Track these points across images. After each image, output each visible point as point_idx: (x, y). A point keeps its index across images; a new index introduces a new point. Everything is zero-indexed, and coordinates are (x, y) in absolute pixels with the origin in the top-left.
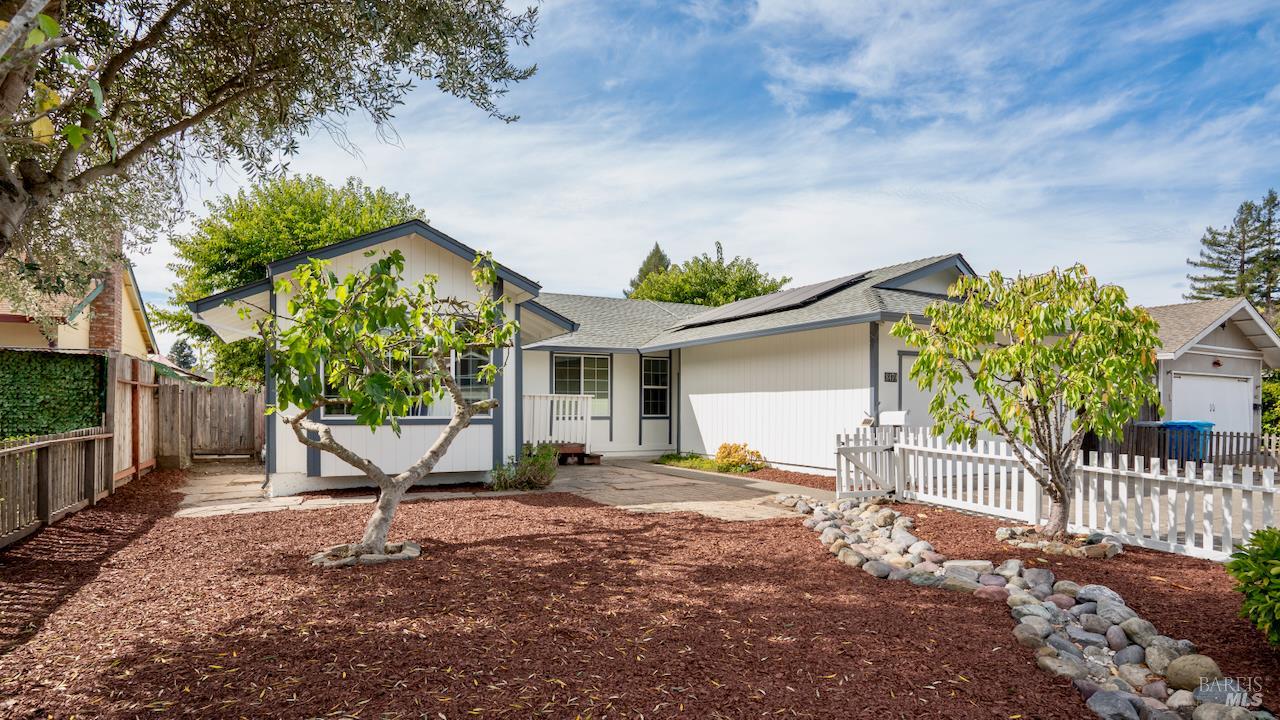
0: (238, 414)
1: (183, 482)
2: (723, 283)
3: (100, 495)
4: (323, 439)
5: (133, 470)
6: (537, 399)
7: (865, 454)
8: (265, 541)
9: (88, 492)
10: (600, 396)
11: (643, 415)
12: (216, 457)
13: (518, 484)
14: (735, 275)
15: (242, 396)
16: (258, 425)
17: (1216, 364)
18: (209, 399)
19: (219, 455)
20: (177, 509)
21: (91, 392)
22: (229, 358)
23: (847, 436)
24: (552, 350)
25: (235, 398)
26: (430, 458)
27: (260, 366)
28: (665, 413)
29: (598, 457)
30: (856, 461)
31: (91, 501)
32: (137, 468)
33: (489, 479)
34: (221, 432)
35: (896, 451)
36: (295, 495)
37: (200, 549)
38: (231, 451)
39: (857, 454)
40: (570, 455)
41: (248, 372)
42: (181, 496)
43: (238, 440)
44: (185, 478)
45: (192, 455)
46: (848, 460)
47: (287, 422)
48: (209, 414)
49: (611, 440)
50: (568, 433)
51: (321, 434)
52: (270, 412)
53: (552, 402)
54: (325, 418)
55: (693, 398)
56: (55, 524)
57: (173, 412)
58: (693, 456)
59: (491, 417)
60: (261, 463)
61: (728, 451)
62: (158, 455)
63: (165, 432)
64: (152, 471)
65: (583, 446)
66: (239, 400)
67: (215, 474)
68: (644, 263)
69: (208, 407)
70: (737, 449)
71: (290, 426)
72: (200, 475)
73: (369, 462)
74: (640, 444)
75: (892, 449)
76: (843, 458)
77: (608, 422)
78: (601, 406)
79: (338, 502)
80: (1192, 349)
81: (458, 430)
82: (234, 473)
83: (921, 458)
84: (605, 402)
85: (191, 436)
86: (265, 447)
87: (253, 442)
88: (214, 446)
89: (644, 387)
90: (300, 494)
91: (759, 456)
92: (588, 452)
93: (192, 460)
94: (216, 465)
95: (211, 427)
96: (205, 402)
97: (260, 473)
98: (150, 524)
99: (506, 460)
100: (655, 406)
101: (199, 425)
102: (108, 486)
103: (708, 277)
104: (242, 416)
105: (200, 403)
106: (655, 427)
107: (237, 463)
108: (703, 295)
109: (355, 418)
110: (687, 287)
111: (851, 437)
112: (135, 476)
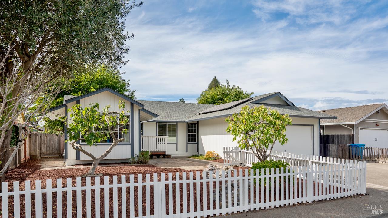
0: (55, 143)
1: (39, 163)
2: (229, 95)
3: (18, 165)
4: (79, 148)
5: (25, 159)
6: (149, 138)
7: (233, 153)
8: (65, 174)
9: (15, 164)
10: (173, 136)
11: (188, 143)
12: (48, 156)
13: (138, 163)
14: (234, 92)
15: (57, 137)
16: (62, 146)
17: (377, 125)
18: (46, 137)
19: (49, 155)
20: (40, 169)
21: (14, 136)
22: (50, 123)
23: (232, 148)
24: (157, 122)
25: (54, 137)
26: (106, 153)
27: (61, 125)
28: (195, 142)
29: (170, 156)
30: (229, 155)
31: (16, 166)
32: (26, 159)
33: (129, 161)
34: (50, 148)
35: (242, 152)
36: (73, 165)
37: (49, 175)
38: (53, 154)
39: (230, 153)
40: (161, 155)
41: (57, 128)
42: (40, 166)
43: (55, 151)
44: (40, 162)
45: (41, 156)
46: (227, 155)
47: (70, 144)
48: (46, 142)
49: (177, 150)
50: (161, 148)
51: (79, 147)
52: (66, 142)
53: (156, 138)
54: (81, 143)
55: (202, 136)
56: (10, 171)
57: (35, 142)
58: (201, 155)
59: (130, 143)
60: (63, 158)
61: (209, 153)
62: (31, 155)
63: (33, 148)
64: (29, 160)
65: (165, 152)
66: (55, 138)
67: (48, 161)
68: (210, 84)
69: (46, 140)
70: (211, 153)
71: (71, 145)
72: (44, 161)
73: (91, 154)
74: (187, 152)
75: (241, 152)
76: (226, 154)
77: (176, 145)
78: (173, 139)
79: (85, 167)
80: (364, 120)
81: (114, 146)
82: (54, 161)
83: (249, 154)
84: (175, 138)
85: (40, 149)
86: (64, 153)
87: (60, 151)
88: (48, 153)
89: (188, 133)
90: (74, 165)
91: (218, 155)
92: (166, 154)
93: (41, 157)
94: (48, 159)
95: (47, 146)
96: (45, 138)
97: (62, 161)
98: (34, 171)
99: (135, 156)
100: (192, 139)
101: (43, 146)
102: (19, 163)
103: (223, 93)
104: (56, 143)
105: (43, 139)
106: (192, 146)
107: (55, 158)
108: (222, 99)
109: (86, 143)
110: (216, 96)
111: (234, 148)
112: (25, 161)
